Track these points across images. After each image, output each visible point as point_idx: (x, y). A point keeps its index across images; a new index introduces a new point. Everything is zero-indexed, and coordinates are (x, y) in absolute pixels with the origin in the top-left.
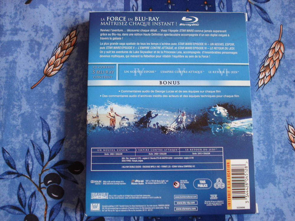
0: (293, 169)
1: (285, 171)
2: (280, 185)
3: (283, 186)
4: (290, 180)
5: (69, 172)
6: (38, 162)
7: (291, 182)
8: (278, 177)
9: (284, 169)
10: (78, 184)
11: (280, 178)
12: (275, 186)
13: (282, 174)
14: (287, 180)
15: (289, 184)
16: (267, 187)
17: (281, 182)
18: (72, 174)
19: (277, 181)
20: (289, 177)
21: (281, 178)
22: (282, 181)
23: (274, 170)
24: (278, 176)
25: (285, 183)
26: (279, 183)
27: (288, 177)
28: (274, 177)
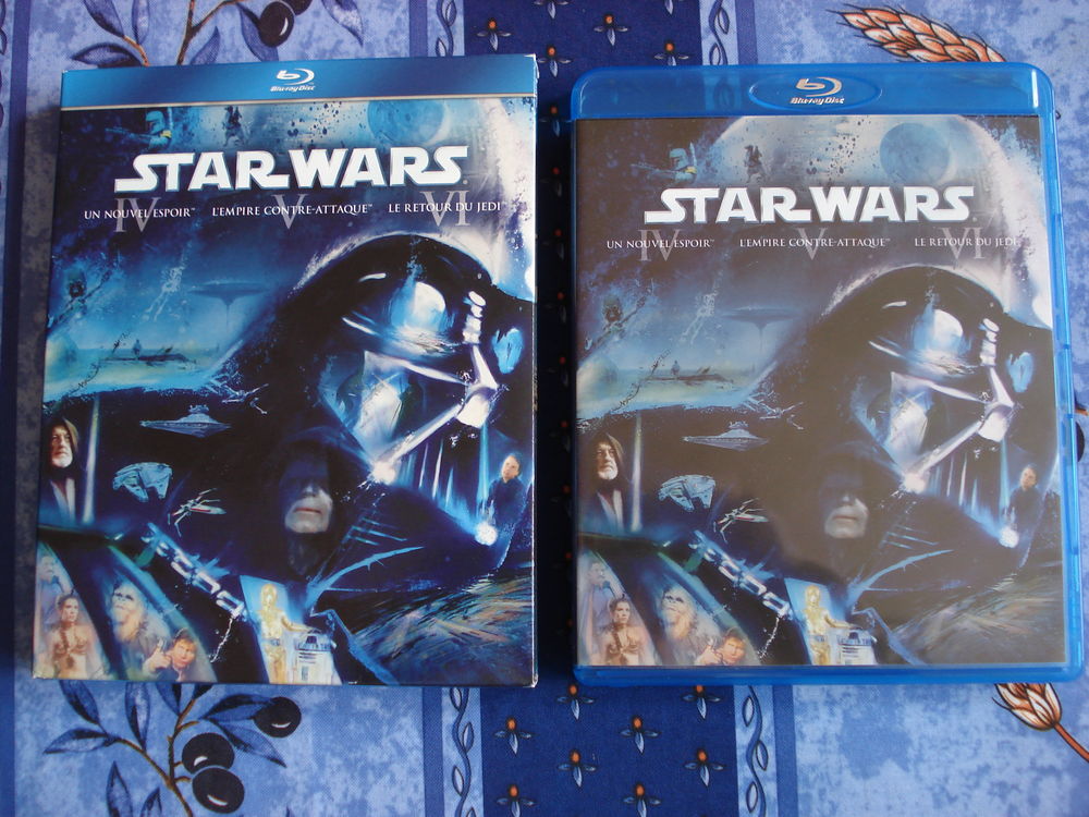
0: (964, 713)
1: (940, 720)
2: (923, 767)
3: (930, 768)
4: (953, 748)
5: (258, 730)
6: (164, 699)
7: (957, 755)
8: (916, 744)
9: (933, 715)
10: (284, 765)
11: (921, 745)
12: (906, 769)
13: (930, 731)
14: (946, 748)
15: (951, 762)
16: (878, 773)
17: (926, 757)
18: (265, 735)
19: (911, 752)
20: (953, 738)
21: (926, 744)
22: (928, 753)
23: (902, 719)
24: (914, 737)
25: (939, 760)
26: (919, 759)
27: (949, 739)
28: (904, 740)
